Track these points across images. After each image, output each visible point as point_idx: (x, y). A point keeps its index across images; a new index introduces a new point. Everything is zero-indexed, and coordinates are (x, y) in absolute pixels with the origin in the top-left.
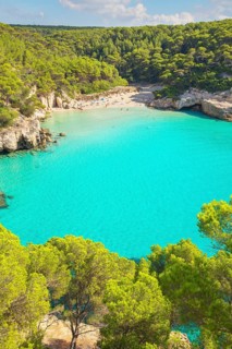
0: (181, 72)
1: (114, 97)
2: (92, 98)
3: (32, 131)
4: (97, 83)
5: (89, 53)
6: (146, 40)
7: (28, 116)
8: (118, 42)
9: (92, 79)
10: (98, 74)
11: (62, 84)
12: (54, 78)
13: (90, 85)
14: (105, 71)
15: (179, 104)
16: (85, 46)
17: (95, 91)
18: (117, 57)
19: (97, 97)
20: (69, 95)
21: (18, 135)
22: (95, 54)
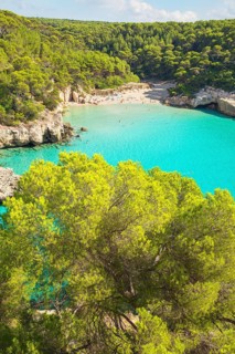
0: (197, 70)
1: (128, 93)
2: (107, 93)
3: (57, 125)
4: (111, 78)
5: (99, 48)
6: (157, 37)
7: (51, 109)
8: (128, 37)
9: (105, 74)
10: (112, 70)
11: (78, 78)
12: (71, 72)
13: (103, 80)
14: (118, 66)
15: (195, 102)
16: (95, 40)
17: (109, 86)
18: (128, 52)
19: (111, 92)
20: (85, 89)
21: (44, 128)
22: (105, 49)
